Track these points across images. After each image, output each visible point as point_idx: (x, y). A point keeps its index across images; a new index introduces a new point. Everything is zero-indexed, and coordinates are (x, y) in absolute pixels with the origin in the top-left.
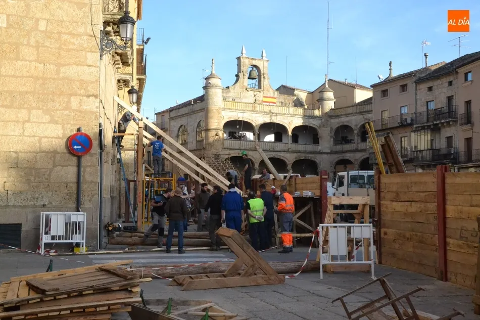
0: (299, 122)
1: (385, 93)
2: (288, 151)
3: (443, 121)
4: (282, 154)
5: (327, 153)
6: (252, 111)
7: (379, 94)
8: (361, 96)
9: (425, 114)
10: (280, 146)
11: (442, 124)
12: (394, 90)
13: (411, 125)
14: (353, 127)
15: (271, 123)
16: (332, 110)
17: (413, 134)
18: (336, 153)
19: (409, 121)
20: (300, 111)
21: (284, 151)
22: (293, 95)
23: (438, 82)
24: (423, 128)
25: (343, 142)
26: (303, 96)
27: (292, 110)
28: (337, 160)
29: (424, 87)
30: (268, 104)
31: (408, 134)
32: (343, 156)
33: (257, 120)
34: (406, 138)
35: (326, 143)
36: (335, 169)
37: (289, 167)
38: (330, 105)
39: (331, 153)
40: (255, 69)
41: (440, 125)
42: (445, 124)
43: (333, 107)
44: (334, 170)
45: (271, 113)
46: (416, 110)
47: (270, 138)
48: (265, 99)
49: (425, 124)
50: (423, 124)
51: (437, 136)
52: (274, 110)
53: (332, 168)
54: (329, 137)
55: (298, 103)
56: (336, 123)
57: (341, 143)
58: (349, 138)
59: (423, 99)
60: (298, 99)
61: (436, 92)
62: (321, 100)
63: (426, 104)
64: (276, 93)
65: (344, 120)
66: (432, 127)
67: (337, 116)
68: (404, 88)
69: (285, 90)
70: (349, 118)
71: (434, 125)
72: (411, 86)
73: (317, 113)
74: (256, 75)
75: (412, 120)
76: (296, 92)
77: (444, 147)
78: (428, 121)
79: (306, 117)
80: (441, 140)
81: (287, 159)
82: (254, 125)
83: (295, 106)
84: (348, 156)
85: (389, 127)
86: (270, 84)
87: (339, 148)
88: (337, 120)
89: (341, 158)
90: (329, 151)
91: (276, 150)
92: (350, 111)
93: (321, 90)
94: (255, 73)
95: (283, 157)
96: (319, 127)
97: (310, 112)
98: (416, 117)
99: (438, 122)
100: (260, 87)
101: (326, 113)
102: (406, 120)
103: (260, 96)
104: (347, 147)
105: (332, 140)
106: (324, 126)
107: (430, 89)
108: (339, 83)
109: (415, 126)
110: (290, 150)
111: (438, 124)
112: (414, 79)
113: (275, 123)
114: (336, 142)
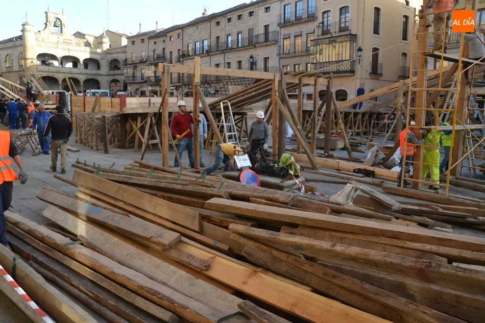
0: (88, 56)
1: (133, 42)
2: (80, 74)
3: (160, 61)
4: (77, 75)
5: (105, 75)
6: (56, 48)
7: (130, 43)
8: (124, 42)
9: (153, 56)
10: (76, 70)
12: (138, 41)
13: (146, 62)
14: (120, 61)
15: (68, 56)
16: (108, 49)
17: (147, 67)
18: (110, 75)
19: (145, 60)
20: (88, 49)
22: (84, 38)
23: (159, 40)
24: (151, 64)
25: (116, 69)
26: (91, 40)
27: (83, 48)
28: (111, 79)
29: (152, 41)
30: (67, 44)
31: (144, 67)
33: (60, 54)
34: (144, 69)
35: (105, 69)
36: (110, 85)
37: (82, 84)
38: (106, 46)
39: (107, 75)
40: (58, 20)
43: (109, 48)
45: (69, 50)
46: (148, 54)
47: (69, 65)
48: (65, 41)
50: (151, 62)
52: (71, 47)
53: (108, 84)
54: (106, 66)
55: (87, 44)
56: (110, 57)
57: (114, 70)
58: (119, 67)
59: (152, 48)
60: (87, 42)
61: (158, 44)
62: (101, 43)
63: (153, 51)
64: (73, 37)
65: (115, 56)
66: (155, 64)
67: (111, 54)
68: (143, 40)
69: (79, 35)
70: (118, 55)
72: (146, 40)
73: (99, 51)
74: (59, 24)
76: (86, 37)
78: (154, 61)
79: (91, 53)
81: (81, 79)
82: (58, 57)
83: (86, 46)
84: (117, 77)
85: (135, 62)
87: (112, 72)
88: (111, 56)
89: (113, 78)
91: (73, 73)
92: (118, 50)
93: (101, 37)
94: (58, 23)
95: (78, 77)
96: (100, 59)
97: (94, 50)
98: (148, 58)
99: (158, 61)
100: (62, 32)
101: (104, 51)
102: (143, 59)
103: (62, 38)
104: (117, 72)
105: (108, 67)
106: (103, 59)
107: (155, 43)
108: (113, 33)
109: (148, 63)
110: (82, 73)
111: (157, 63)
112: (148, 36)
113: (71, 56)
114: (111, 69)
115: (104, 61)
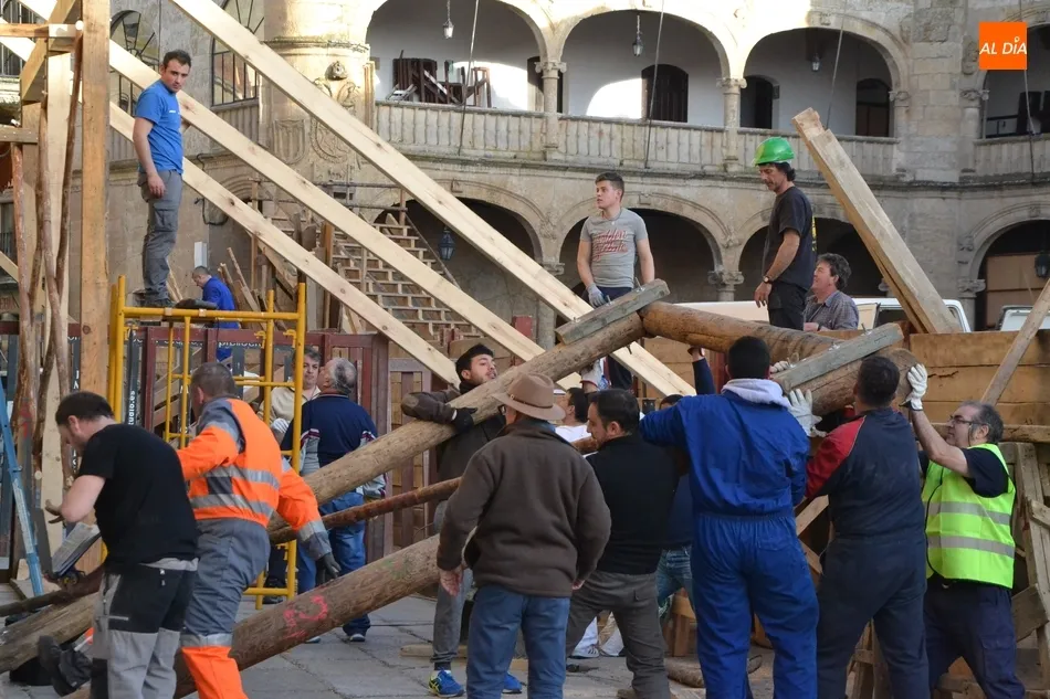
4: (690, 191)
5: (944, 188)
10: (676, 145)
15: (630, 16)
18: (993, 185)
21: (702, 176)
25: (1033, 127)
28: (998, 225)
32: (1036, 206)
35: (936, 131)
36: (983, 274)
37: (728, 264)
39: (965, 186)
44: (981, 284)
47: (623, 98)
53: (966, 270)
54: (954, 98)
57: (1022, 130)
81: (720, 223)
82: (541, 23)
87: (1010, 156)
89: (1023, 215)
90: (953, 177)
91: (655, 166)
95: (695, 206)
96: (903, 40)
105: (973, 111)
106: (926, 34)
110: (733, 169)
113: (656, 15)
114: (994, 129)
115: (936, 49)
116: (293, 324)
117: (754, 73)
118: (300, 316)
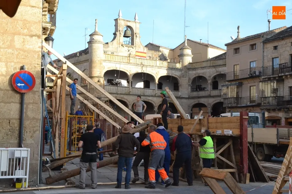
0: (164, 72)
1: (237, 50)
2: (155, 96)
3: (287, 74)
4: (150, 98)
5: (186, 98)
6: (127, 63)
7: (232, 51)
9: (271, 68)
10: (148, 92)
11: (286, 76)
12: (245, 48)
13: (259, 76)
14: (207, 78)
15: (141, 73)
16: (190, 63)
17: (261, 83)
18: (193, 98)
19: (257, 73)
20: (165, 64)
21: (152, 96)
22: (159, 51)
23: (283, 42)
24: (269, 79)
25: (198, 90)
26: (166, 52)
27: (159, 63)
28: (193, 103)
29: (270, 46)
30: (139, 58)
31: (256, 84)
32: (199, 101)
33: (131, 70)
34: (255, 87)
35: (185, 89)
36: (192, 110)
37: (156, 109)
38: (188, 59)
39: (189, 98)
40: (129, 29)
41: (284, 77)
42: (289, 76)
43: (191, 62)
44: (191, 112)
45: (142, 65)
46: (263, 64)
47: (140, 85)
48: (138, 54)
49: (271, 76)
50: (269, 76)
51: (281, 86)
52: (146, 62)
53: (189, 110)
54: (187, 86)
55: (163, 58)
56: (193, 74)
57: (197, 90)
58: (203, 87)
59: (269, 56)
60: (162, 55)
61: (280, 50)
62: (181, 56)
63: (271, 60)
64: (146, 50)
65: (200, 72)
66: (277, 78)
67: (194, 69)
68: (253, 46)
69: (152, 47)
70: (204, 70)
71: (279, 77)
72: (259, 45)
73: (178, 66)
74: (130, 34)
75: (260, 72)
76: (161, 49)
77: (287, 94)
78: (273, 74)
79: (169, 69)
80: (285, 89)
81: (154, 103)
82: (129, 74)
83: (161, 59)
84: (202, 101)
85: (240, 78)
86: (141, 42)
87: (195, 94)
88: (194, 72)
89: (197, 102)
90: (187, 97)
91: (145, 95)
92: (204, 64)
93: (182, 47)
94: (129, 33)
95: (151, 100)
96: (180, 77)
97: (172, 65)
98: (263, 70)
99: (283, 74)
100: (132, 44)
101: (185, 66)
102: (255, 72)
103: (133, 51)
104: (202, 93)
105: (190, 87)
106: (183, 76)
107: (275, 48)
108: (195, 42)
109: (263, 77)
110: (156, 95)
111: (282, 76)
112: (262, 40)
113: (145, 73)
114: (193, 90)
115: (184, 79)
116: (92, 118)
117: (159, 81)
118: (93, 116)
